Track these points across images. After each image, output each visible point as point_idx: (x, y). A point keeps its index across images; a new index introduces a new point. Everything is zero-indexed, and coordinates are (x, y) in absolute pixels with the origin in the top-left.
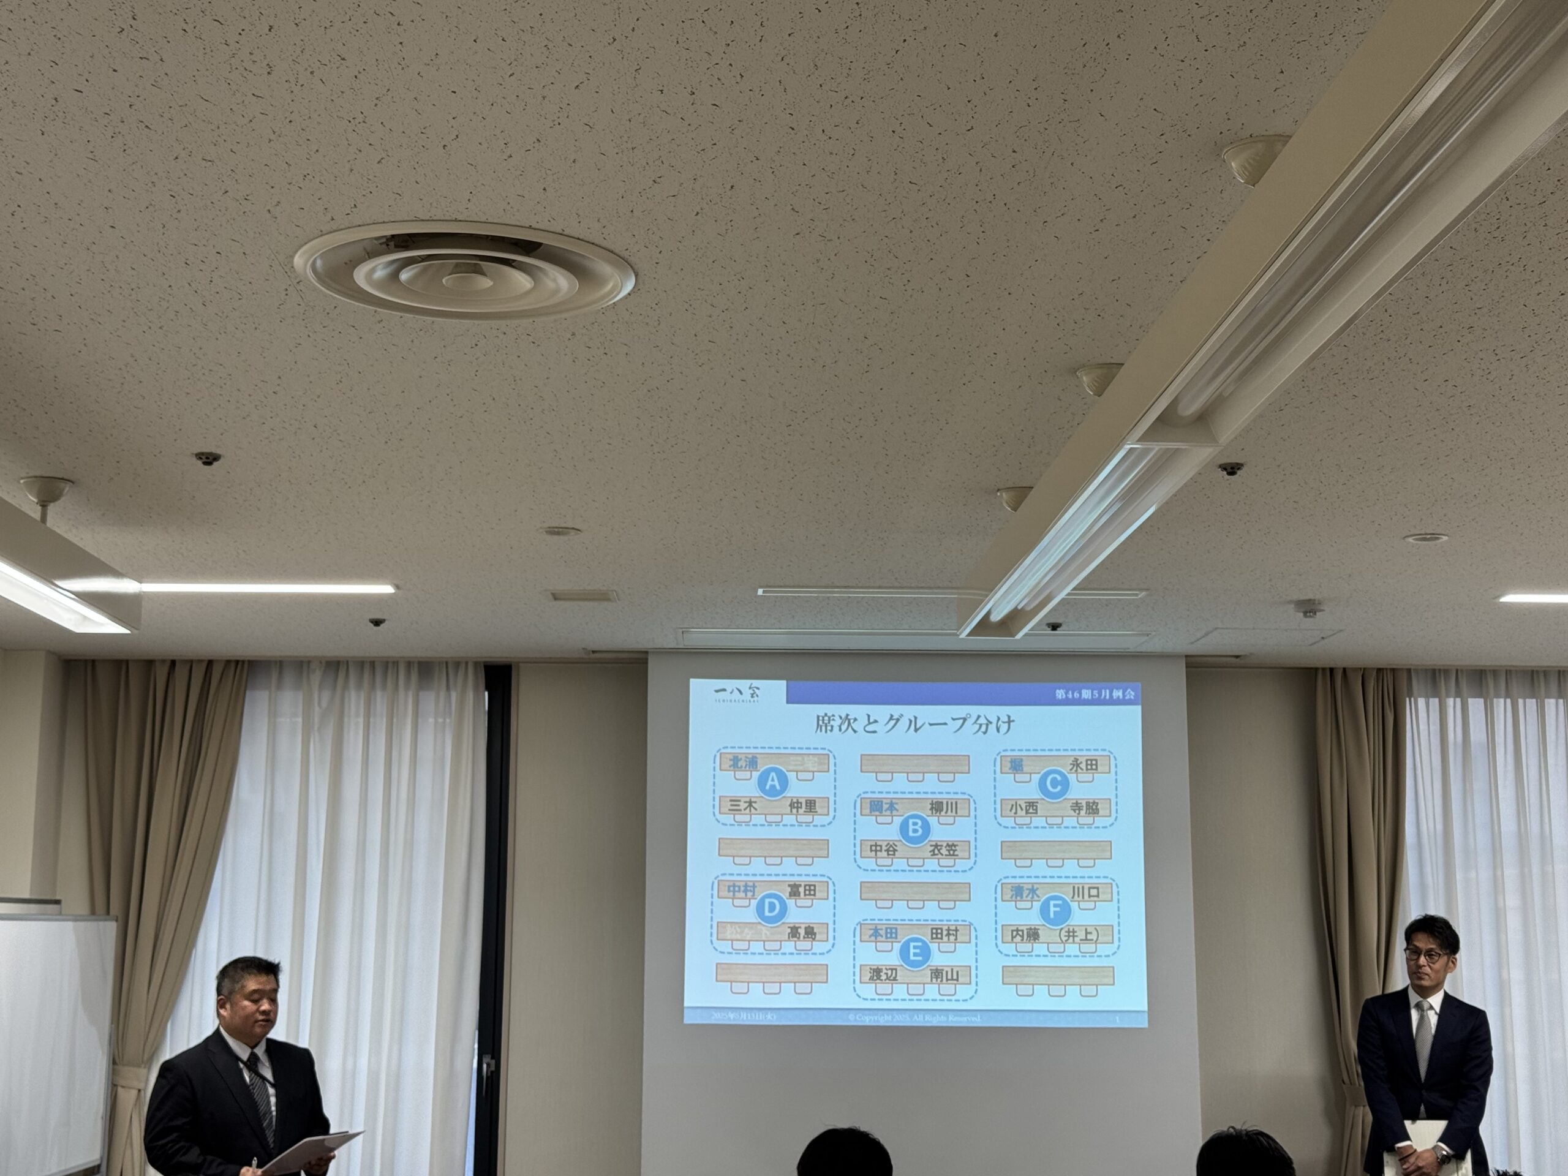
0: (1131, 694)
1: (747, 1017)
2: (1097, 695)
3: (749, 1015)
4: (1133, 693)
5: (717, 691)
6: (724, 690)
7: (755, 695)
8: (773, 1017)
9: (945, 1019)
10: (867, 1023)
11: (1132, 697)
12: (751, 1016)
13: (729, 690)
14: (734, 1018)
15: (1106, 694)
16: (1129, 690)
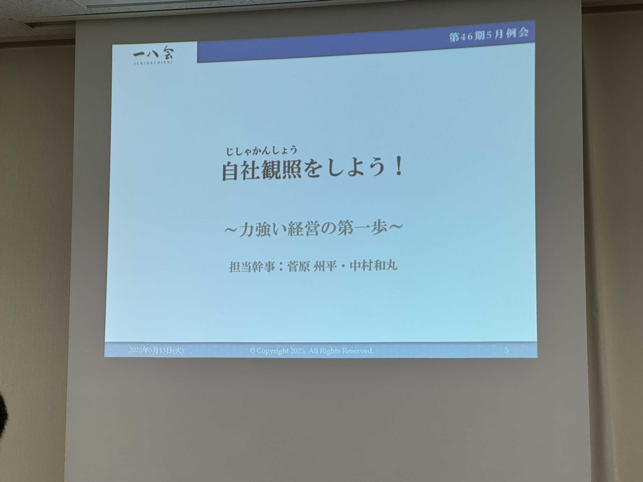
0: (525, 32)
1: (159, 351)
2: (490, 35)
3: (161, 348)
4: (527, 31)
5: (136, 55)
6: (142, 53)
7: (169, 56)
8: (181, 351)
9: (339, 351)
10: (266, 356)
11: (526, 35)
12: (162, 350)
13: (146, 53)
14: (147, 352)
15: (499, 33)
16: (523, 28)
